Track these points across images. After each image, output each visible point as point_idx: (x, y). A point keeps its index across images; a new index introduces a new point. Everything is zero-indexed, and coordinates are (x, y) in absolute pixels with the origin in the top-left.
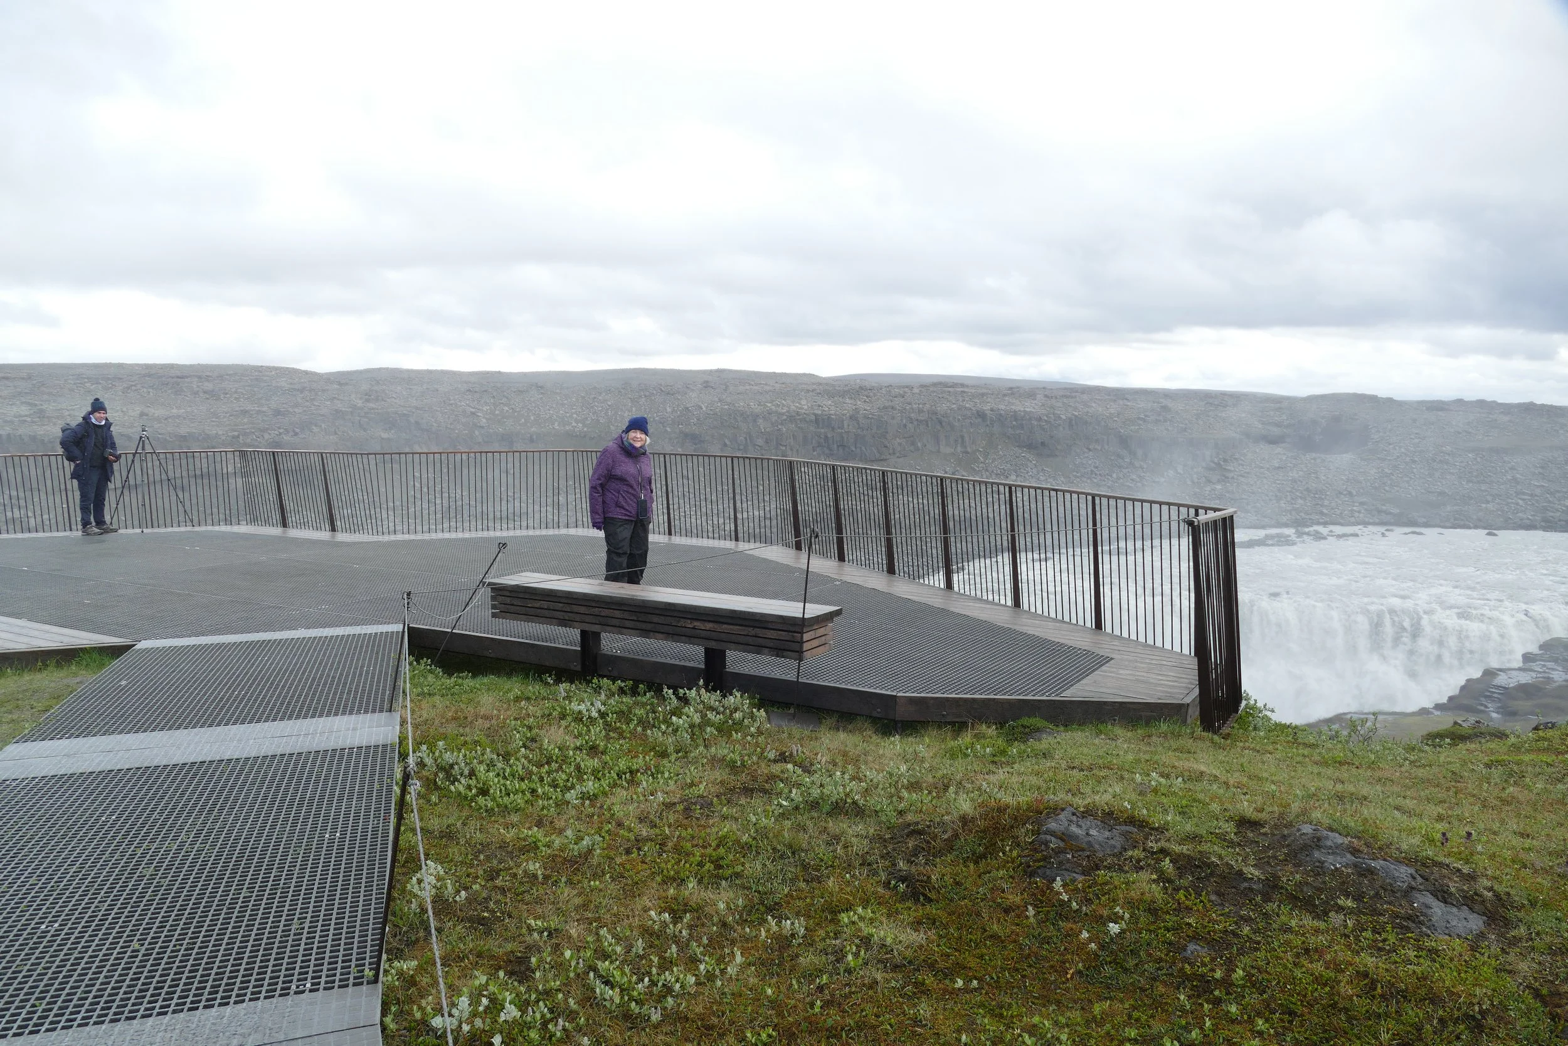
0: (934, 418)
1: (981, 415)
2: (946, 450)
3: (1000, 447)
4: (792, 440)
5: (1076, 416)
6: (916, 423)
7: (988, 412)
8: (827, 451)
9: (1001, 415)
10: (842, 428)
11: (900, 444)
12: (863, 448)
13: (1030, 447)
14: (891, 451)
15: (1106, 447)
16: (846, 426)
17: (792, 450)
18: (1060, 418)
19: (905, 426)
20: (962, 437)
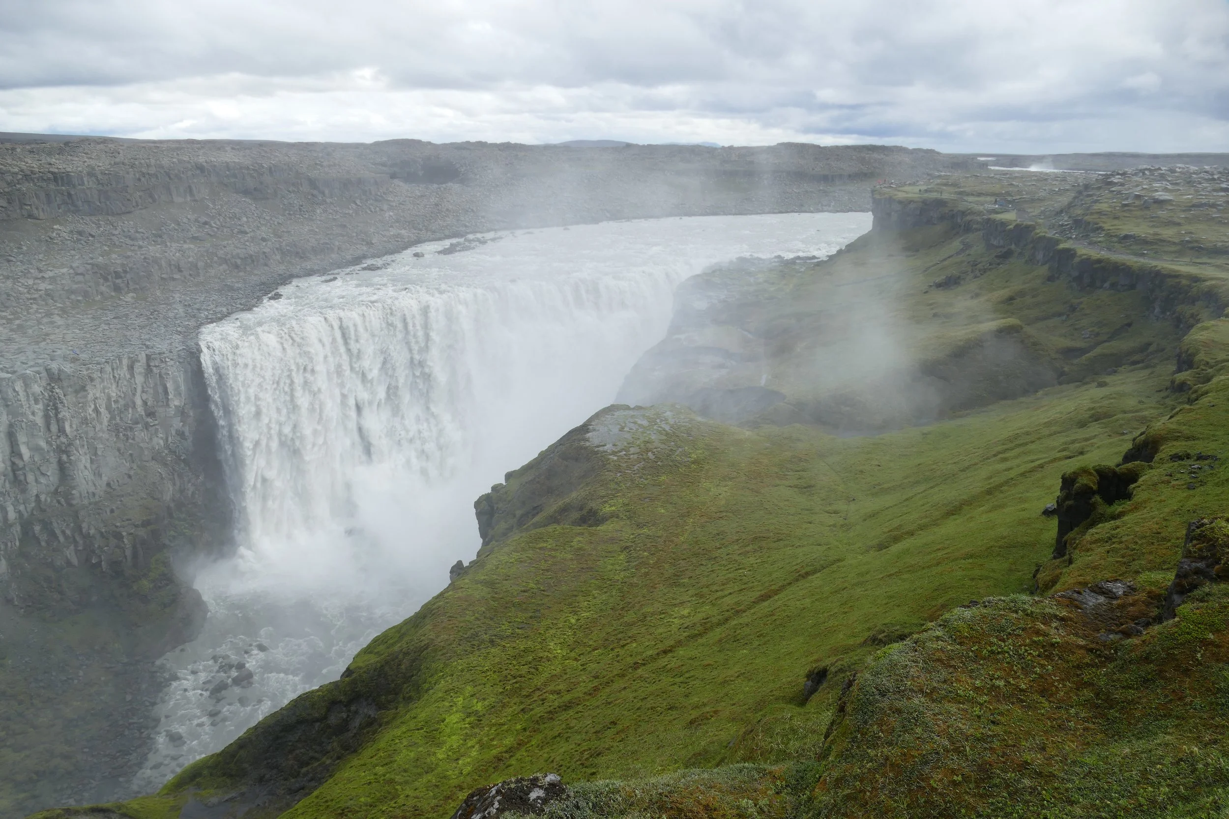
0: (162, 171)
1: (201, 168)
2: (178, 200)
3: (221, 194)
4: (35, 199)
5: (273, 165)
6: (147, 176)
7: (205, 164)
8: (72, 208)
9: (215, 166)
10: (83, 184)
11: (140, 197)
12: (108, 203)
13: (246, 192)
14: (134, 204)
15: (301, 189)
16: (86, 183)
17: (37, 209)
18: (263, 167)
19: (139, 180)
20: (190, 187)
